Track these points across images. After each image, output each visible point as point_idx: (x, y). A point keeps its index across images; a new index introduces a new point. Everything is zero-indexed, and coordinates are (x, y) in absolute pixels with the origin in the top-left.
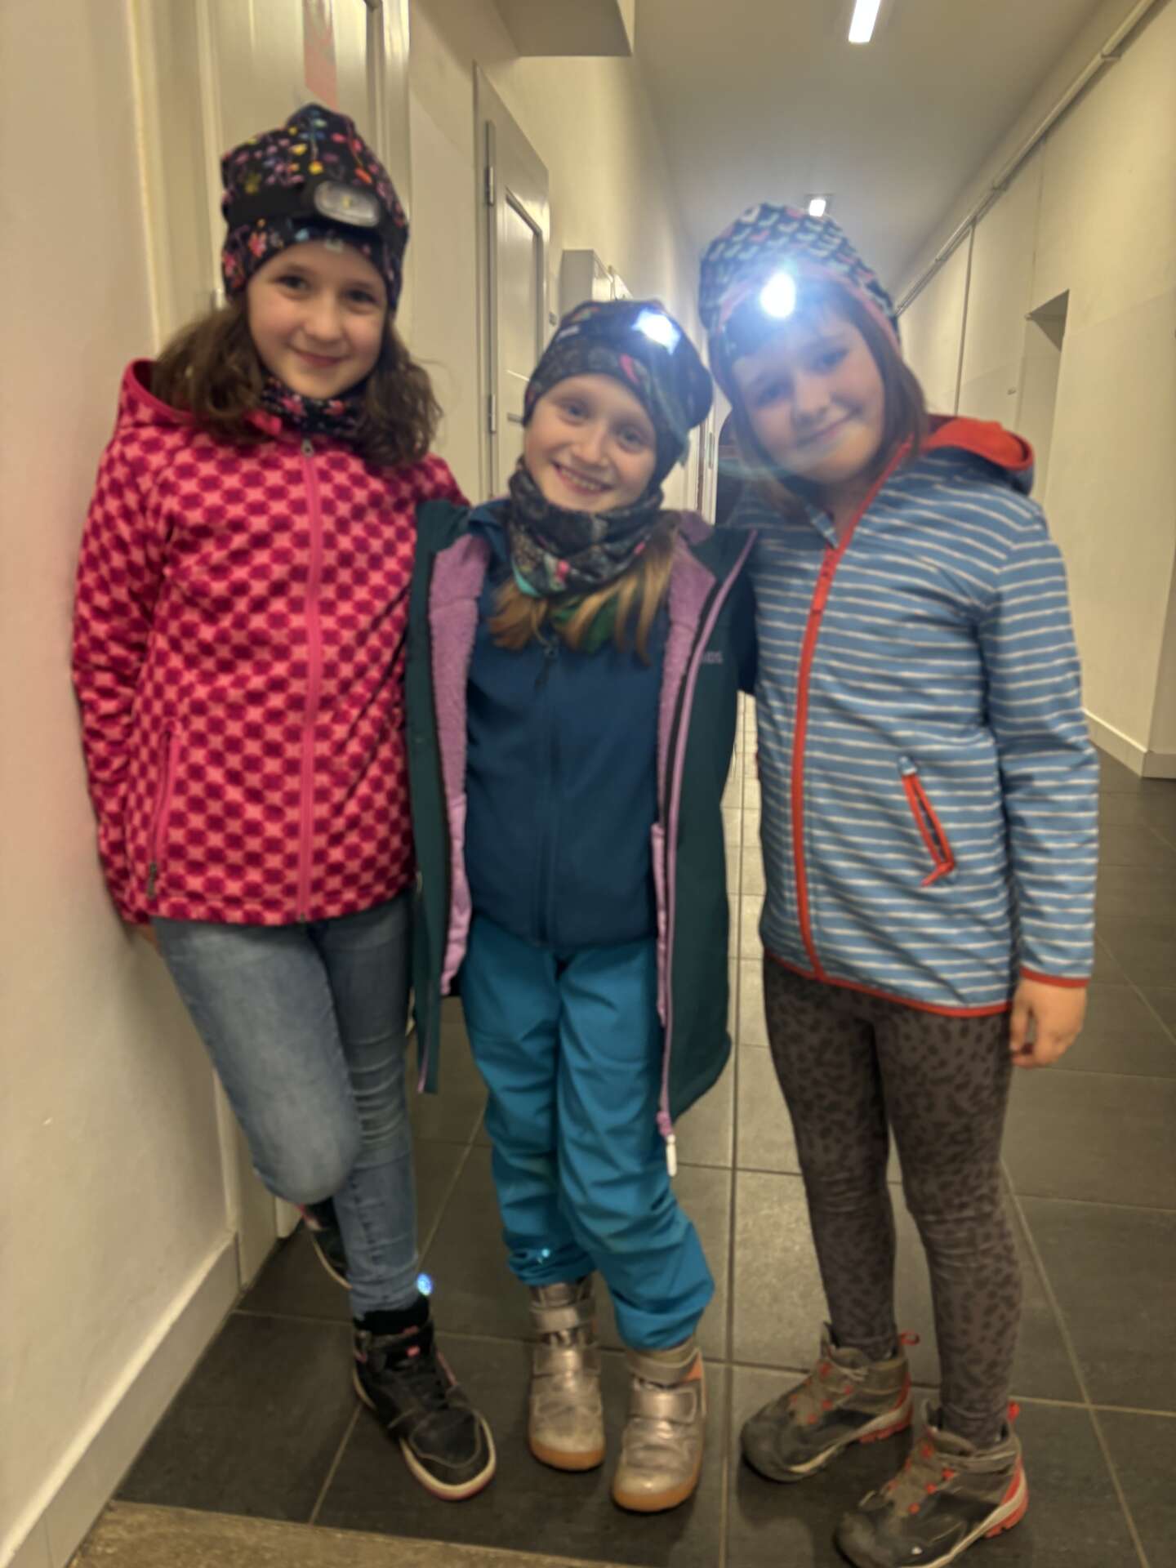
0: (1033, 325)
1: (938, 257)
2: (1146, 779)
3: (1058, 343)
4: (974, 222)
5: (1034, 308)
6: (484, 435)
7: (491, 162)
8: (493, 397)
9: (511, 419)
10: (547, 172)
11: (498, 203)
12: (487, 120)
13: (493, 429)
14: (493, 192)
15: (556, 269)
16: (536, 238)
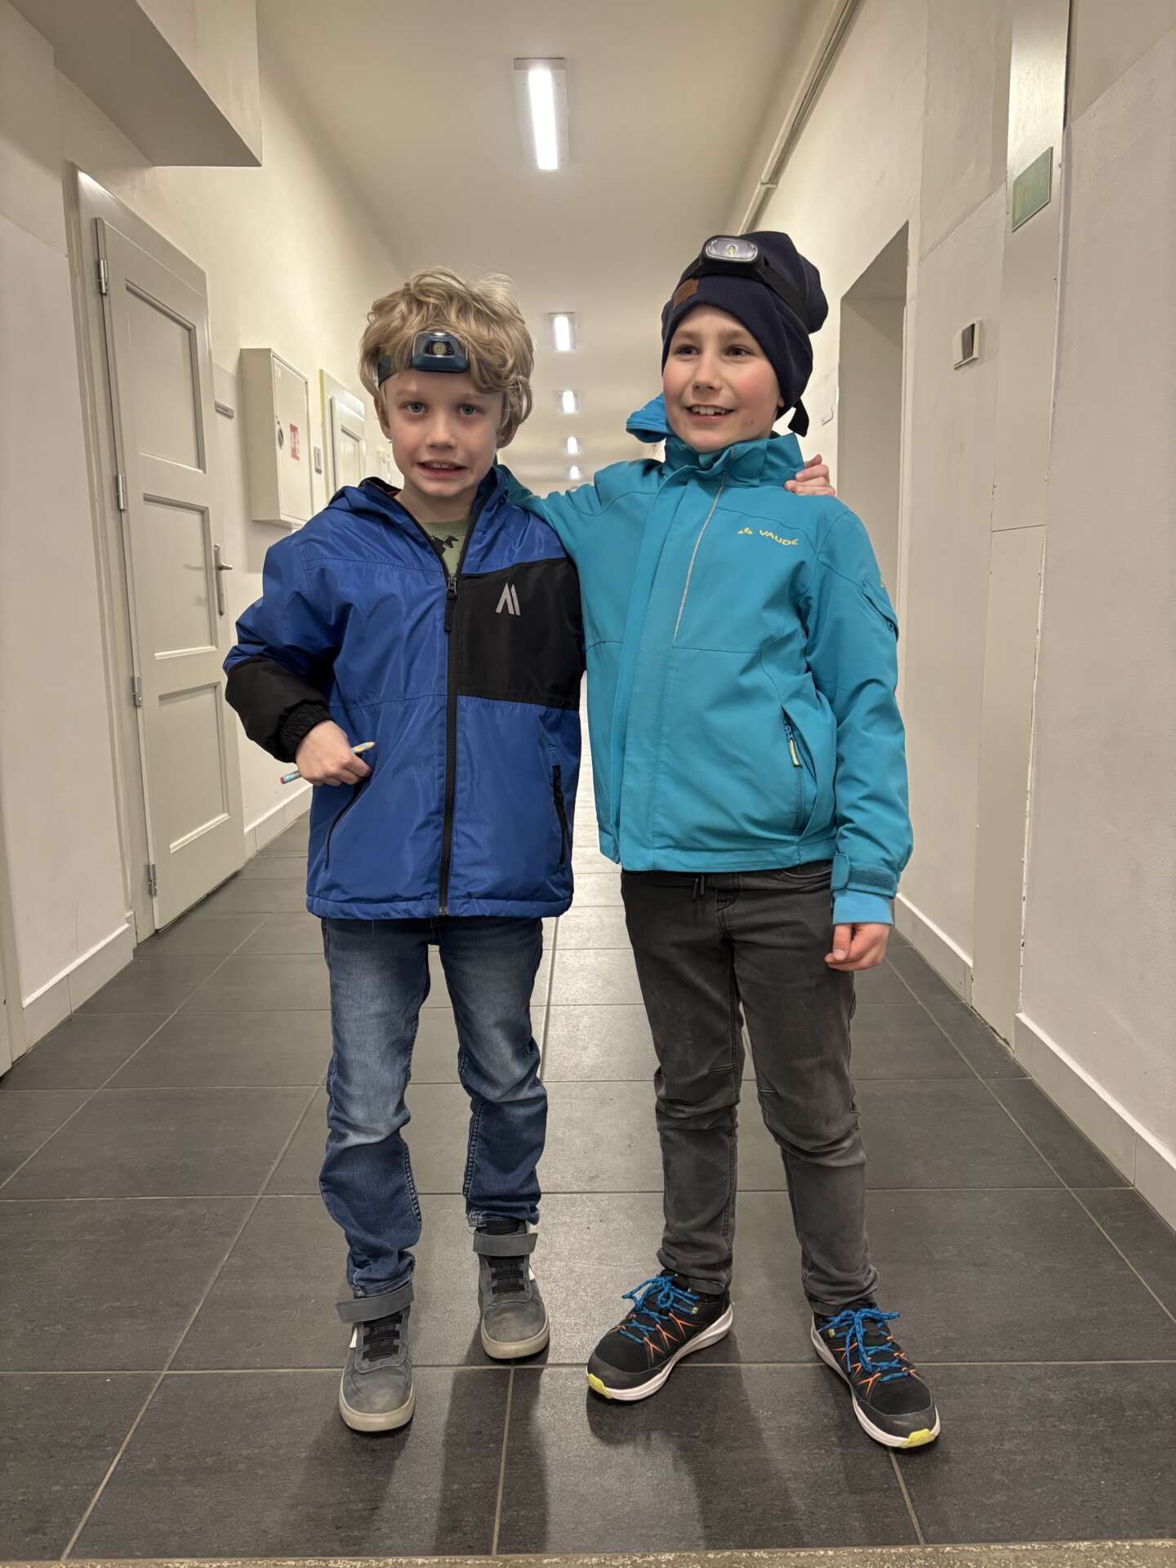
6: (110, 512)
7: (102, 255)
8: (120, 476)
9: (148, 499)
10: (203, 274)
11: (112, 292)
12: (97, 216)
13: (122, 507)
14: (106, 283)
15: (230, 365)
16: (186, 332)
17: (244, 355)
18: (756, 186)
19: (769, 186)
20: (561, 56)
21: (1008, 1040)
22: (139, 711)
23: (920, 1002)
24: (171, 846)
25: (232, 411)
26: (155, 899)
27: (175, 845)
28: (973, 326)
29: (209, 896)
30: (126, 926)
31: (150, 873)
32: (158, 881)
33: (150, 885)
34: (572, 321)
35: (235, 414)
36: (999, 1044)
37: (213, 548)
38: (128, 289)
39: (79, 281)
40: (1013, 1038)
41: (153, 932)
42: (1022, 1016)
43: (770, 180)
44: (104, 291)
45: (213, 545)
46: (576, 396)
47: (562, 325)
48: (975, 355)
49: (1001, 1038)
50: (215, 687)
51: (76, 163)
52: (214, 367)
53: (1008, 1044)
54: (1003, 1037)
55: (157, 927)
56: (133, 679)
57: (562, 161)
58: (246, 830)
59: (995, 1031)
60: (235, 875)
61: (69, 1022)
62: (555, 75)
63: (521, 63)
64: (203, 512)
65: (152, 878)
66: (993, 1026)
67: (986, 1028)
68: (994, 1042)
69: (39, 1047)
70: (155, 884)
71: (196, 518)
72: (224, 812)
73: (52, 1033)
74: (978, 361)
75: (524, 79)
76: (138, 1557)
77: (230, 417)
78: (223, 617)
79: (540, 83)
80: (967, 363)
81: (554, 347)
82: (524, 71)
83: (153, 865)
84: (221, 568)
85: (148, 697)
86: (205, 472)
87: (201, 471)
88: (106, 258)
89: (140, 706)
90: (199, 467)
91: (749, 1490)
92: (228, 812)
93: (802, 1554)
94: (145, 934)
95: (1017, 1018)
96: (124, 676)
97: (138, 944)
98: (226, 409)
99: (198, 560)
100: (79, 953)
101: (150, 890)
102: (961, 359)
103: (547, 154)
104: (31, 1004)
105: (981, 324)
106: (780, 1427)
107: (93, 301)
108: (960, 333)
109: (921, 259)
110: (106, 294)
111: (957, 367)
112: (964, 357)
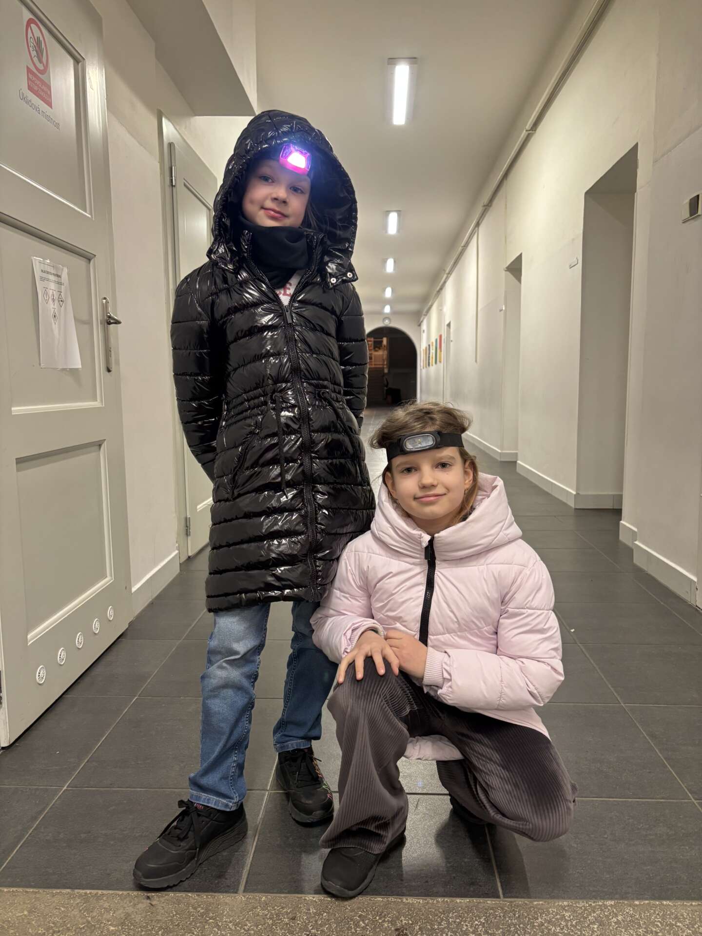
0: (508, 273)
1: (462, 245)
2: (576, 509)
3: (519, 280)
4: (478, 225)
5: (507, 265)
7: (173, 164)
10: (216, 179)
11: (178, 186)
12: (170, 142)
14: (175, 180)
16: (208, 211)
18: (522, 132)
19: (531, 132)
20: (415, 56)
24: (198, 507)
26: (189, 538)
27: (200, 507)
28: (697, 196)
30: (177, 552)
31: (187, 520)
32: (191, 527)
33: (187, 530)
34: (399, 216)
38: (185, 185)
39: (162, 176)
41: (187, 557)
43: (532, 128)
44: (174, 184)
46: (395, 262)
47: (393, 218)
48: (699, 213)
51: (162, 110)
55: (190, 554)
57: (407, 118)
61: (151, 604)
62: (410, 68)
63: (392, 61)
65: (188, 526)
69: (139, 617)
70: (190, 529)
73: (143, 611)
74: (700, 217)
75: (393, 69)
76: (286, 893)
79: (402, 73)
80: (691, 219)
81: (386, 232)
82: (393, 66)
83: (189, 518)
88: (175, 166)
91: (649, 867)
93: (694, 903)
94: (184, 558)
97: (180, 564)
100: (156, 565)
101: (187, 532)
102: (688, 215)
103: (399, 116)
104: (135, 591)
106: (656, 834)
107: (168, 189)
108: (687, 201)
109: (655, 161)
110: (174, 186)
111: (685, 221)
112: (691, 215)
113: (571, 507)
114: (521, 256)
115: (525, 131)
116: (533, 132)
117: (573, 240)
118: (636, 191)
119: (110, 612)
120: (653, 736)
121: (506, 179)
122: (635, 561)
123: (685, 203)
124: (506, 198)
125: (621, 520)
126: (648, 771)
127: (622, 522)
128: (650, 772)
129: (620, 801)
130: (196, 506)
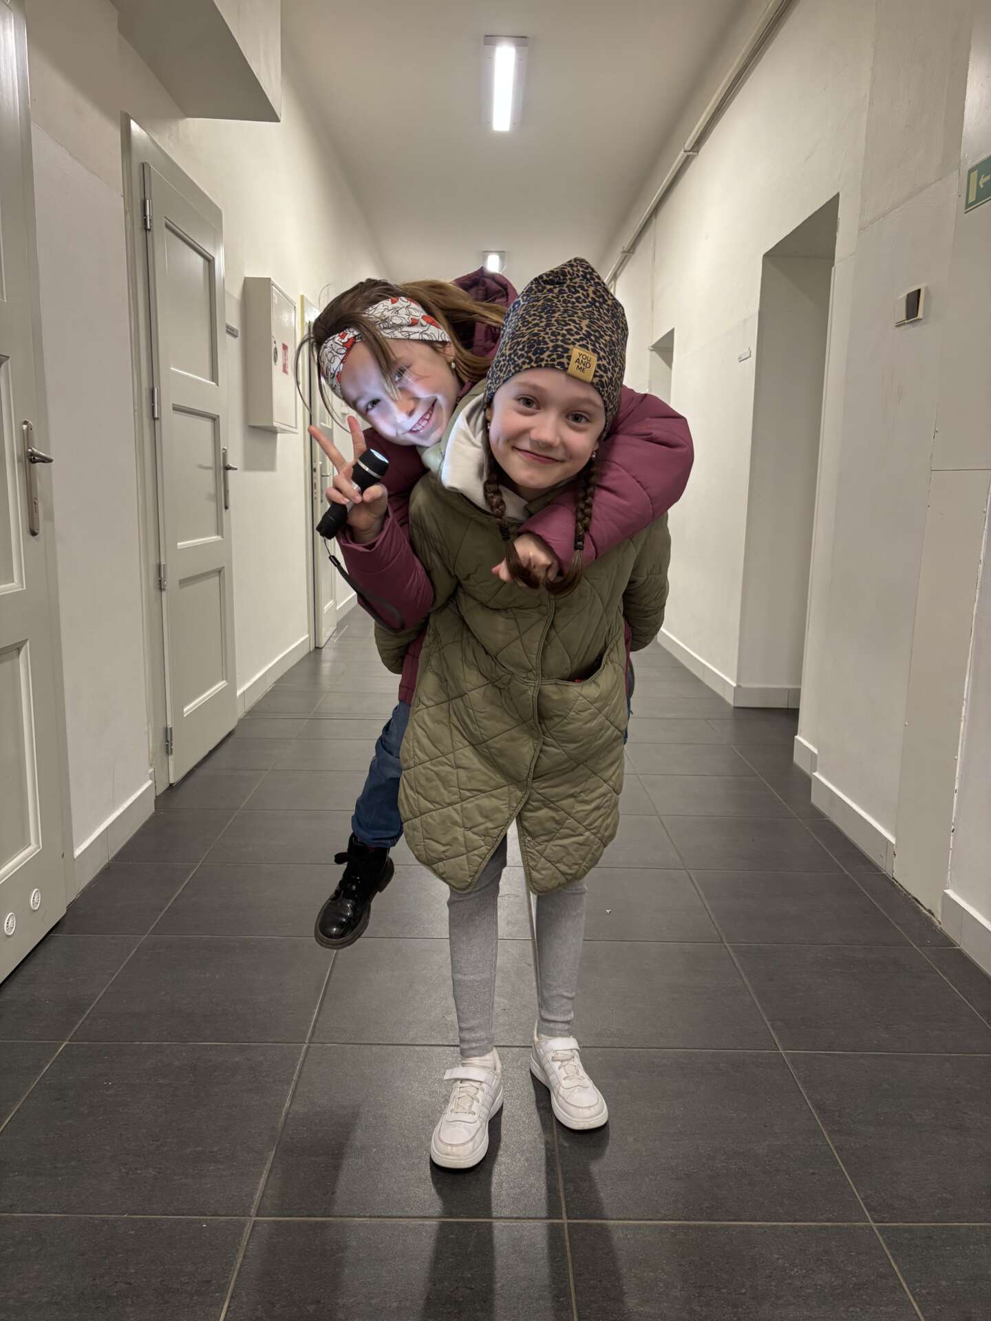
0: (654, 353)
2: (735, 707)
3: (670, 365)
4: (615, 277)
5: (654, 343)
6: (146, 421)
7: (147, 195)
8: (156, 389)
9: (177, 409)
10: (220, 211)
11: (155, 229)
12: (143, 161)
13: (156, 416)
14: (150, 220)
15: (235, 291)
16: (207, 263)
17: (247, 282)
18: (680, 152)
19: (691, 153)
20: (525, 35)
21: (932, 911)
22: (164, 593)
23: (846, 872)
24: (185, 710)
25: (237, 331)
26: (171, 757)
27: (188, 709)
28: (919, 291)
29: (211, 753)
30: (150, 782)
31: (167, 736)
32: (173, 742)
33: (167, 745)
34: (502, 259)
35: (239, 335)
36: (924, 914)
37: (222, 452)
38: (167, 226)
39: (128, 217)
40: (940, 910)
41: (165, 786)
42: (949, 892)
43: (692, 149)
44: (149, 227)
45: (222, 448)
47: (493, 263)
48: (920, 315)
49: (925, 908)
50: (220, 572)
51: (129, 113)
52: (226, 295)
53: (933, 914)
54: (927, 908)
55: (172, 781)
56: (159, 566)
57: (514, 123)
58: (239, 692)
59: (919, 902)
60: (230, 734)
61: (107, 869)
62: (518, 52)
63: (490, 40)
64: (214, 419)
65: (169, 740)
66: (916, 897)
67: (910, 899)
68: (919, 912)
69: (86, 893)
70: (171, 745)
71: (208, 424)
72: (223, 679)
73: (94, 880)
74: (921, 321)
75: (493, 51)
77: (235, 336)
78: (228, 510)
79: (505, 58)
80: (908, 323)
82: (492, 46)
83: (171, 729)
84: (227, 468)
85: (171, 581)
86: (218, 385)
87: (214, 384)
88: (150, 199)
89: (164, 589)
90: (213, 381)
92: (226, 679)
94: (161, 789)
95: (946, 894)
96: (153, 562)
97: (156, 797)
98: (233, 330)
99: (209, 462)
100: (115, 808)
101: (167, 749)
102: (904, 317)
103: (502, 118)
104: (80, 855)
105: (926, 288)
106: (816, 1285)
107: (139, 235)
108: (904, 295)
109: (862, 229)
110: (149, 230)
111: (899, 325)
112: (908, 317)
113: (729, 705)
114: (672, 332)
115: (682, 152)
116: (694, 154)
117: (745, 321)
118: (833, 265)
119: (35, 899)
120: (820, 1107)
121: (656, 217)
122: (813, 800)
123: (900, 297)
124: (655, 244)
125: (796, 734)
126: (811, 1171)
127: (797, 737)
128: (813, 1174)
129: (767, 1227)
130: (183, 710)
